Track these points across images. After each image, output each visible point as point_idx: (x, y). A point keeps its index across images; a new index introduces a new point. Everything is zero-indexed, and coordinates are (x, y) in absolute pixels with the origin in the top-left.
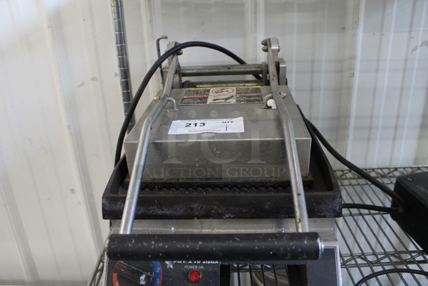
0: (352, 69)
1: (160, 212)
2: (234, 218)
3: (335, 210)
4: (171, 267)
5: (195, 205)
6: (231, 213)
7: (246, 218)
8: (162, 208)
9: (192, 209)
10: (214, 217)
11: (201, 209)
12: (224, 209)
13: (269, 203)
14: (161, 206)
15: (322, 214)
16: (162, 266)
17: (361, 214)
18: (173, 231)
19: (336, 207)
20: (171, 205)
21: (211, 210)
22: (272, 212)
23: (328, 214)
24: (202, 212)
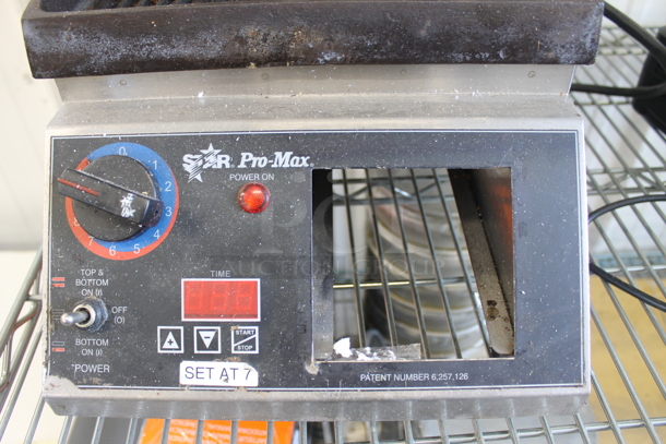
1: (166, 52)
2: (343, 62)
3: (581, 46)
4: (199, 177)
5: (248, 31)
6: (337, 49)
7: (374, 62)
8: (169, 42)
9: (243, 41)
10: (296, 61)
11: (265, 40)
12: (320, 39)
13: (428, 23)
14: (166, 36)
15: (551, 55)
16: (177, 178)
18: (202, 102)
19: (585, 37)
20: (190, 33)
21: (289, 42)
22: (436, 48)
23: (564, 56)
24: (267, 49)
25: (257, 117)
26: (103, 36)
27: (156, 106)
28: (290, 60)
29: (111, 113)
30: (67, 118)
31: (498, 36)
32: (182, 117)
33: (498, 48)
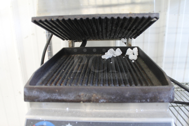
0: (164, 32)
1: (59, 98)
2: (106, 102)
3: (170, 98)
5: (81, 94)
6: (104, 99)
7: (114, 102)
8: (60, 95)
9: (80, 96)
10: (93, 102)
11: (85, 96)
12: (100, 96)
13: (128, 93)
14: (60, 93)
15: (162, 100)
17: (172, 106)
18: (68, 111)
19: (170, 95)
20: (66, 93)
21: (92, 97)
22: (130, 99)
23: (165, 100)
24: (86, 98)
25: (82, 117)
26: (44, 93)
27: (55, 111)
28: (92, 101)
29: (43, 112)
30: (31, 113)
31: (147, 96)
32: (62, 115)
33: (147, 99)
